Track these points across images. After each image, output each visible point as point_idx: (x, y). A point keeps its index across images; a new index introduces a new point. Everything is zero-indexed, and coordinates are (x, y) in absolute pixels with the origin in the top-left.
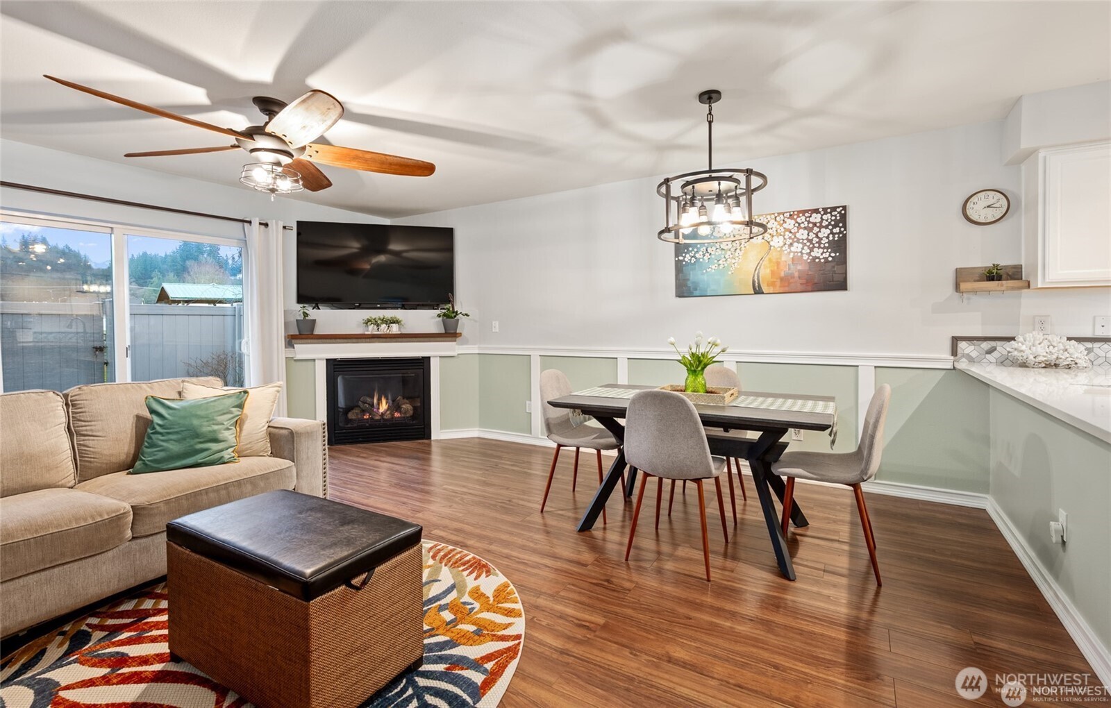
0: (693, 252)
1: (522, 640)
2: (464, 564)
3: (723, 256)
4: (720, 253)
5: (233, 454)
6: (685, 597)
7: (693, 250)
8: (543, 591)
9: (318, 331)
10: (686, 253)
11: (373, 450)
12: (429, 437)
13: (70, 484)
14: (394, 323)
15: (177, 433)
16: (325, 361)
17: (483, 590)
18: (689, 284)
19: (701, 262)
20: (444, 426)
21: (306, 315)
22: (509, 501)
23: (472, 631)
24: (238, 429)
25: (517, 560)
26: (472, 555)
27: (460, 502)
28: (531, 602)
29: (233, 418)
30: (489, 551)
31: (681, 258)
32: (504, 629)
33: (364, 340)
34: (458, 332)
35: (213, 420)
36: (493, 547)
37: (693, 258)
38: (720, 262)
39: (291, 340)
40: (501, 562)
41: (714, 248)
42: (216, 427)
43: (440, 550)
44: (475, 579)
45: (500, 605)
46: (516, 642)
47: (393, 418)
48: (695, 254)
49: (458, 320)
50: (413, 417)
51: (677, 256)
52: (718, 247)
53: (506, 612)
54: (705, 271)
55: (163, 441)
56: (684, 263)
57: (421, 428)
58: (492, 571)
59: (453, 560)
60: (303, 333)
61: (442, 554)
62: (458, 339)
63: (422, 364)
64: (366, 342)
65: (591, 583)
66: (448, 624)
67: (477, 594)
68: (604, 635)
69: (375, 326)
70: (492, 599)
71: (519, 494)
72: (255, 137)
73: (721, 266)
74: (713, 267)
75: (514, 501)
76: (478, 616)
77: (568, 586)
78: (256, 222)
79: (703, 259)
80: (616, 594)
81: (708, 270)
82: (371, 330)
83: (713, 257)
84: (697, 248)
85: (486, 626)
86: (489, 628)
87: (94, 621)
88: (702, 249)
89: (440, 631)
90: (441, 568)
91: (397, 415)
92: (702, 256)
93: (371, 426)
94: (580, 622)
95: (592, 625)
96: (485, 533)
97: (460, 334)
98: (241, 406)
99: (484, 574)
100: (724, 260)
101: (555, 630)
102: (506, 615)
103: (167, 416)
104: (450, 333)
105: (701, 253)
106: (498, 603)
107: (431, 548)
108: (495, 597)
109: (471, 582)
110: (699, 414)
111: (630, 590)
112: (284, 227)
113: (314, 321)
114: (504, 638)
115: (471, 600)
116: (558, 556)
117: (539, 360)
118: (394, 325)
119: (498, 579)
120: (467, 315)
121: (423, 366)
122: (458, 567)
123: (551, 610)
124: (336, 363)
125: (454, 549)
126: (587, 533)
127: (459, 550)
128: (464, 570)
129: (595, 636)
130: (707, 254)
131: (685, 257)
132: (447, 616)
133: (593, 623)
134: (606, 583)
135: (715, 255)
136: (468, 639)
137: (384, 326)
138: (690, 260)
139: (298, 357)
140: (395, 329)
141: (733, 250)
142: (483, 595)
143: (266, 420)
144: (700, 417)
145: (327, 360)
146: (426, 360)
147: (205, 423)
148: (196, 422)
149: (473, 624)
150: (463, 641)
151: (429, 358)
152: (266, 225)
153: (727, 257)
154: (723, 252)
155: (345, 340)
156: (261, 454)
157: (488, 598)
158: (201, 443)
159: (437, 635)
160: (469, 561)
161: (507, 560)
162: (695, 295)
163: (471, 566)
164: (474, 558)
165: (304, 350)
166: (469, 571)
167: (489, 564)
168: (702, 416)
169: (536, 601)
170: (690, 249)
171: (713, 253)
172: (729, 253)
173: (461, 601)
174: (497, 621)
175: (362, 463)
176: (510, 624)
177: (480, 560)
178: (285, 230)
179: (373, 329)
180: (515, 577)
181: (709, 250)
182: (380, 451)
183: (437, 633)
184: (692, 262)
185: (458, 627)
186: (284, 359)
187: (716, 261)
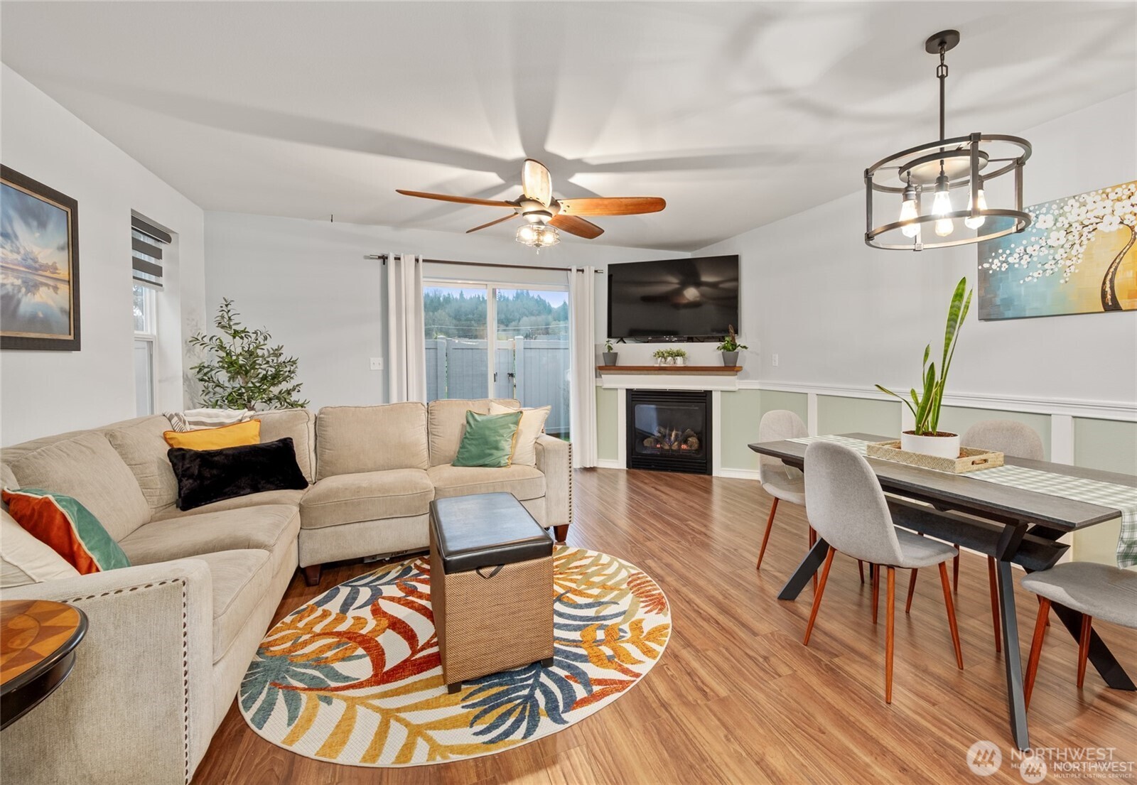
0: (1005, 256)
1: (638, 680)
2: (647, 597)
3: (1051, 257)
4: (1046, 252)
5: (507, 461)
6: (840, 708)
7: (1004, 252)
8: (694, 643)
9: (620, 363)
10: (994, 258)
11: (656, 477)
12: (710, 473)
13: (425, 468)
14: (678, 356)
15: (476, 439)
16: (625, 391)
17: (644, 624)
18: (998, 301)
19: (1017, 269)
20: (724, 464)
21: (610, 348)
22: (735, 550)
23: (607, 654)
24: (514, 442)
25: (696, 607)
26: (661, 591)
27: (690, 540)
28: (676, 650)
29: (511, 432)
30: (677, 591)
31: (986, 265)
32: (632, 664)
33: (652, 372)
34: (737, 365)
35: (498, 432)
36: (684, 590)
37: (1004, 265)
38: (1046, 266)
39: (600, 370)
40: (680, 604)
41: (1037, 247)
42: (498, 438)
43: (639, 578)
44: (646, 613)
45: (647, 642)
46: (632, 679)
47: (679, 450)
48: (1006, 258)
49: (738, 353)
50: (698, 451)
51: (980, 263)
52: (1044, 244)
53: (646, 650)
54: (1022, 282)
55: (469, 444)
56: (991, 272)
57: (704, 463)
58: (665, 609)
59: (641, 591)
60: (609, 364)
61: (638, 582)
62: (738, 373)
63: (704, 398)
64: (655, 374)
65: (746, 654)
66: (595, 641)
67: (637, 626)
68: (715, 708)
69: (663, 360)
70: (644, 634)
71: (750, 545)
72: (521, 204)
73: (1049, 272)
74: (1036, 275)
75: (740, 551)
76: (622, 645)
77: (721, 649)
78: (574, 270)
79: (1019, 264)
80: (761, 674)
81: (1026, 279)
82: (659, 362)
83: (1035, 259)
84: (1011, 249)
85: (621, 655)
86: (622, 657)
87: (418, 562)
88: (1017, 250)
89: (586, 645)
90: (628, 593)
91: (684, 447)
92: (1017, 261)
93: (662, 455)
94: (702, 686)
95: (712, 693)
96: (687, 574)
97: (741, 368)
98: (517, 423)
99: (656, 611)
100: (1054, 262)
101: (674, 683)
102: (644, 653)
103: (473, 426)
104: (730, 367)
105: (1016, 256)
106: (647, 640)
107: (633, 575)
108: (649, 633)
109: (640, 614)
110: (878, 476)
111: (780, 676)
112: (596, 271)
113: (616, 354)
114: (626, 671)
115: (627, 629)
116: (737, 616)
117: (816, 400)
118: (678, 358)
119: (665, 619)
120: (745, 347)
121: (705, 400)
122: (641, 597)
123: (687, 664)
124: (633, 393)
125: (651, 581)
126: (788, 603)
127: (654, 582)
128: (643, 602)
129: (705, 704)
130: (1026, 257)
131: (992, 263)
132: (600, 635)
133: (714, 692)
134: (761, 660)
135: (1038, 256)
136: (599, 660)
137: (669, 358)
138: (1000, 267)
139: (606, 386)
140: (680, 362)
141: (1067, 246)
142: (641, 628)
143: (534, 437)
144: (879, 480)
145: (627, 390)
146: (707, 395)
147: (493, 434)
148: (487, 432)
149: (612, 649)
150: (595, 660)
151: (711, 392)
152: (583, 271)
153: (1058, 257)
154: (1052, 251)
155: (639, 372)
156: (528, 464)
157: (643, 632)
158: (488, 449)
159: (581, 647)
160: (653, 595)
161: (688, 606)
162: (1006, 316)
163: (651, 600)
164: (660, 594)
165: (610, 380)
166: (646, 604)
167: (668, 603)
168: (881, 479)
169: (680, 651)
170: (1000, 251)
171: (1034, 254)
172: (1061, 251)
173: (620, 627)
174: (633, 655)
175: (640, 488)
176: (640, 662)
177: (663, 597)
178: (597, 274)
179: (661, 361)
180: (680, 622)
181: (1029, 250)
182: (661, 480)
183: (582, 645)
184: (1003, 269)
185: (600, 647)
186: (594, 388)
187: (1040, 266)
